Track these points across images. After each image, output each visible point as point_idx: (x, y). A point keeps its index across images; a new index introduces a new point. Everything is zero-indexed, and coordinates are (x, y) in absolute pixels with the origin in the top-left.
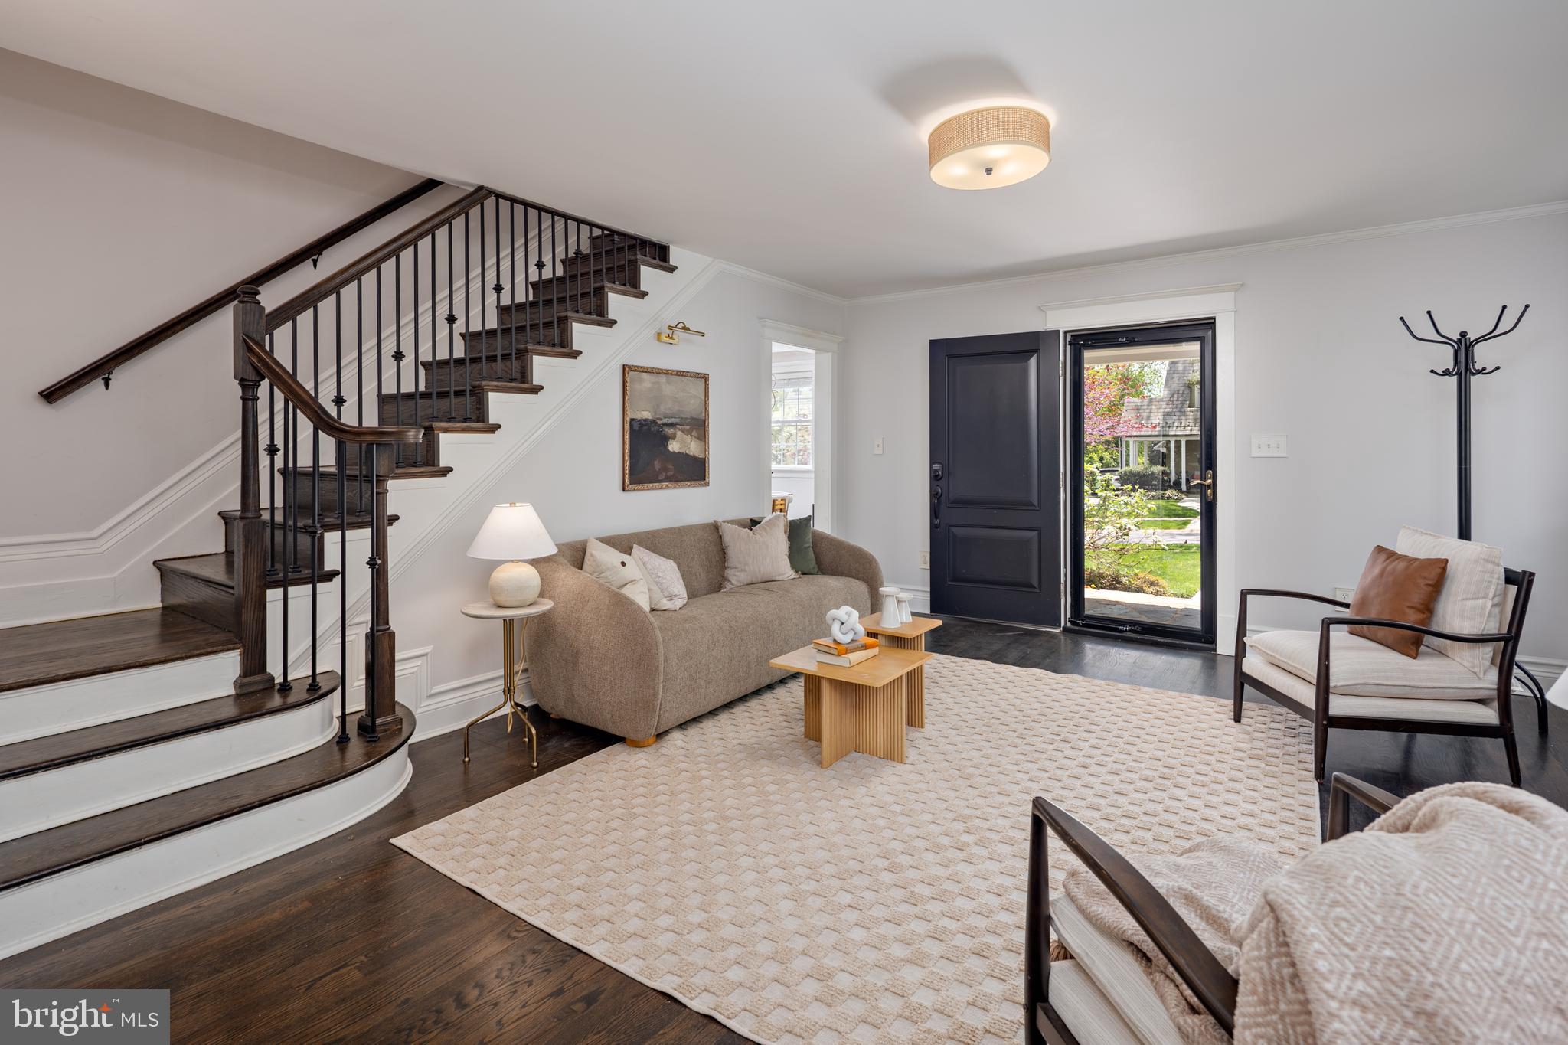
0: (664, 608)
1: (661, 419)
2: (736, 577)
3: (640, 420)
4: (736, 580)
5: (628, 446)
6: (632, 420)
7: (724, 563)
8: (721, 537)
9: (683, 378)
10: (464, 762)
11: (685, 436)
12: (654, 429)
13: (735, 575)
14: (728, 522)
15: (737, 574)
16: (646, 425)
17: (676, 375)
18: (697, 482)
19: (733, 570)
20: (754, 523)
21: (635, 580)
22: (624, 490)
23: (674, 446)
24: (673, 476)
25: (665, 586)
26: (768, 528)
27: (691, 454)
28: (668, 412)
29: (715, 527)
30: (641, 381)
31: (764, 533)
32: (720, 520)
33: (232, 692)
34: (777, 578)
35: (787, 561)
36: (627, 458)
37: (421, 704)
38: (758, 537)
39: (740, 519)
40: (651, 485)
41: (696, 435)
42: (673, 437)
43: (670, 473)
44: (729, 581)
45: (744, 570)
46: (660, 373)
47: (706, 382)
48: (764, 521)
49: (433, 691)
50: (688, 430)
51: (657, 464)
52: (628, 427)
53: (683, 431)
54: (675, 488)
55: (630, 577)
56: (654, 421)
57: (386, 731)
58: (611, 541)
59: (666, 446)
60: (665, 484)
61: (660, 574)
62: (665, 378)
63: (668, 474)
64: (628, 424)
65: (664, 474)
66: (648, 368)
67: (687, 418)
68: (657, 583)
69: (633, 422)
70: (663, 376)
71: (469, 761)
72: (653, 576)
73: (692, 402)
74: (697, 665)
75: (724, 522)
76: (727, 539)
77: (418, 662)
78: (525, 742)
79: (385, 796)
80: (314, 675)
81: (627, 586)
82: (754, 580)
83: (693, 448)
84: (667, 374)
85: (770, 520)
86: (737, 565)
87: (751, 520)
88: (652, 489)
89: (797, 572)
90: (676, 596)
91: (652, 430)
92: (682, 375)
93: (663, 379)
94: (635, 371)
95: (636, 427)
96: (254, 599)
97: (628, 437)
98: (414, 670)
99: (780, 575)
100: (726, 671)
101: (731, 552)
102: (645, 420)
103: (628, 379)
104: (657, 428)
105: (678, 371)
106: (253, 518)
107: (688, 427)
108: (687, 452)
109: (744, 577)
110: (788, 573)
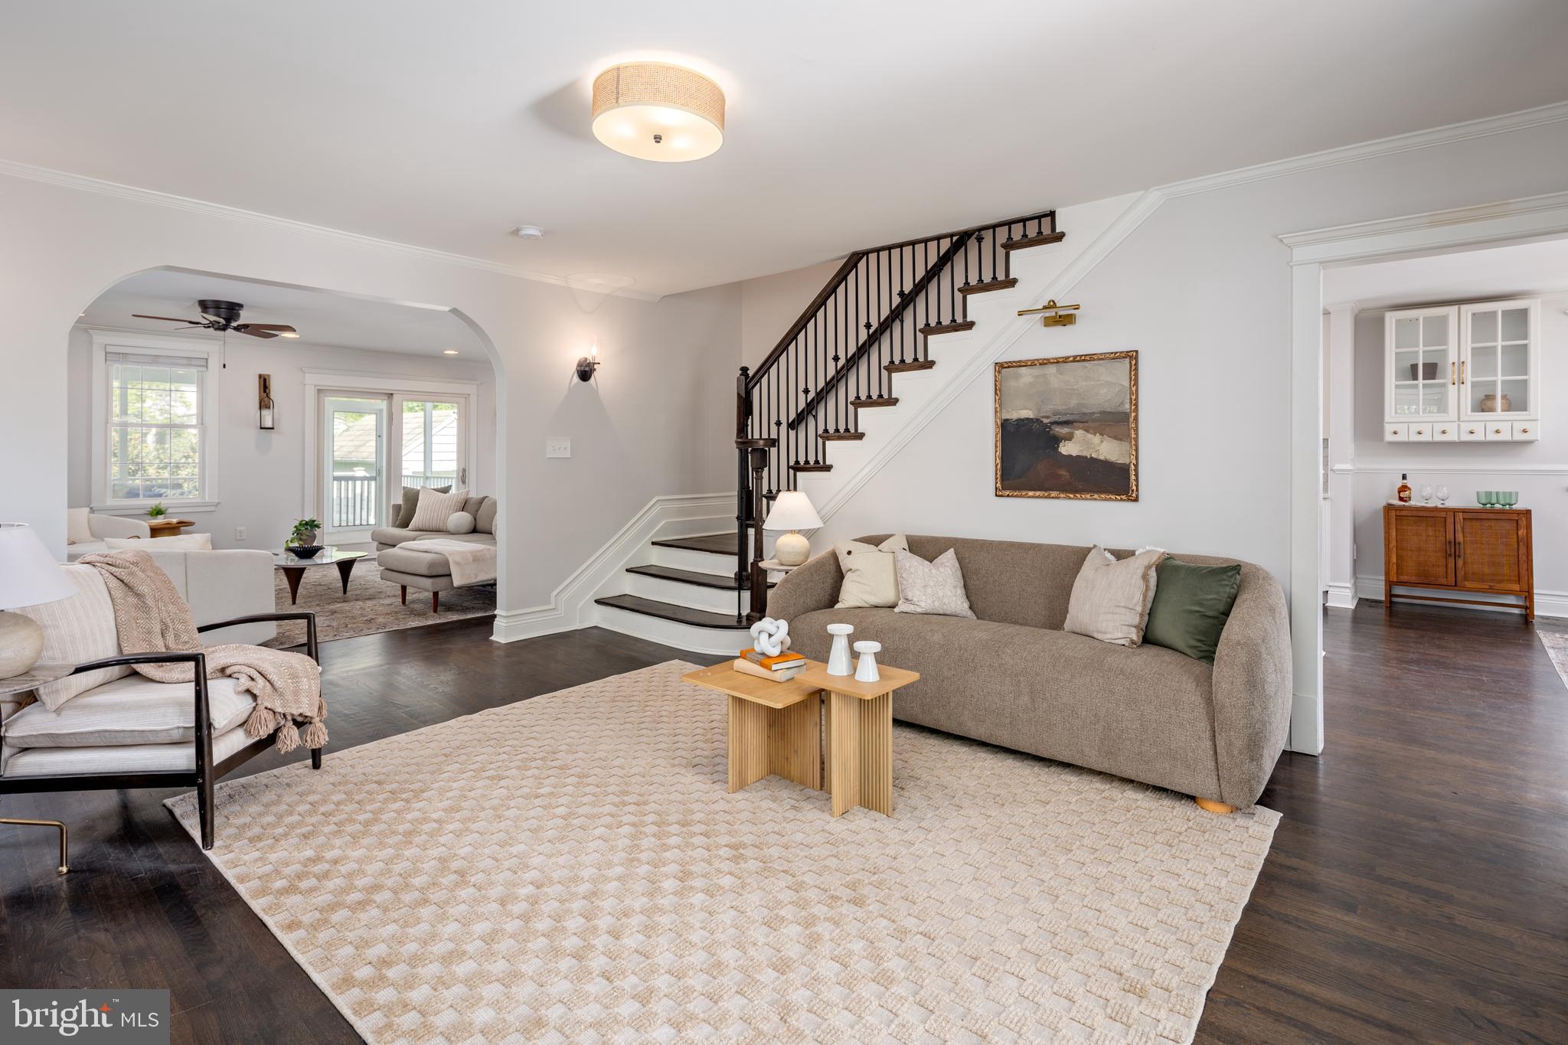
1: (1048, 417)
3: (1016, 420)
6: (1007, 421)
9: (1087, 364)
11: (1090, 436)
16: (1026, 426)
17: (1074, 361)
18: (1115, 495)
22: (997, 495)
23: (1067, 449)
24: (1068, 484)
27: (1102, 458)
28: (1061, 408)
30: (1017, 377)
36: (998, 461)
40: (1033, 493)
41: (1114, 433)
42: (1069, 438)
43: (1066, 481)
46: (1046, 364)
47: (1131, 362)
50: (1096, 428)
51: (1042, 470)
52: (1000, 431)
53: (1087, 430)
54: (1070, 498)
56: (1037, 420)
59: (1056, 449)
60: (1053, 493)
62: (1055, 369)
63: (1060, 482)
64: (1001, 425)
65: (1053, 481)
66: (1026, 361)
67: (1094, 413)
69: (1007, 424)
70: (1053, 365)
73: (1104, 391)
83: (1108, 451)
84: (1058, 362)
88: (1033, 497)
91: (1035, 429)
93: (1052, 369)
94: (1009, 367)
95: (1012, 428)
97: (999, 438)
102: (1026, 420)
103: (1003, 378)
104: (1041, 428)
105: (1075, 357)
107: (1096, 425)
108: (1095, 456)
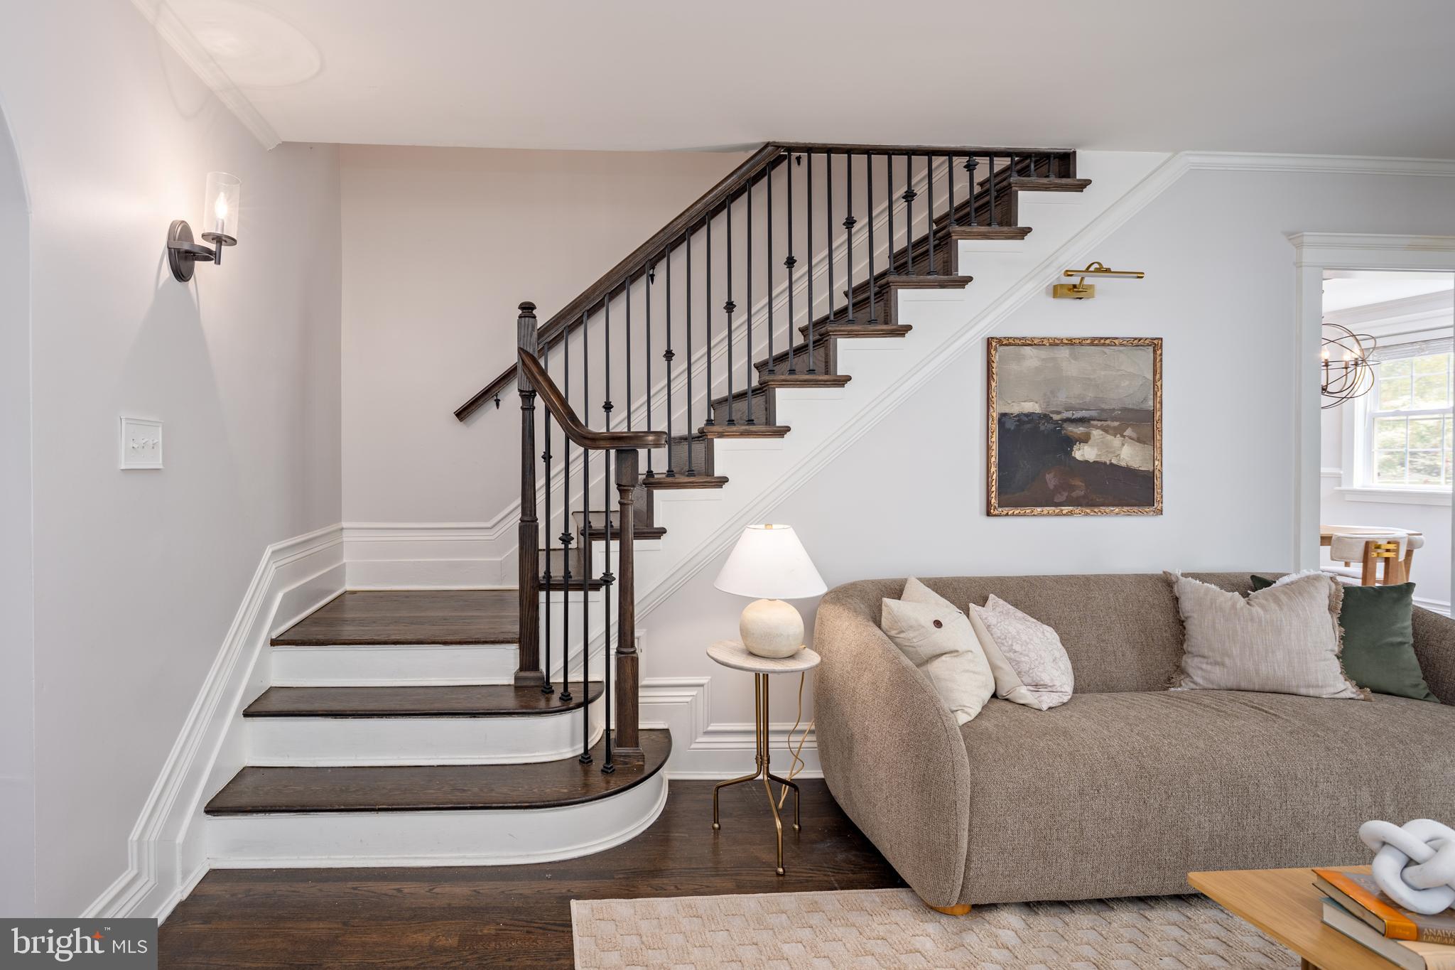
0: (1022, 702)
1: (1059, 413)
2: (1200, 672)
3: (1018, 415)
4: (1204, 678)
5: (995, 453)
6: (1003, 416)
7: (1182, 645)
8: (1177, 599)
9: (1106, 349)
10: (714, 828)
11: (1109, 437)
12: (1044, 427)
13: (1202, 669)
14: (1196, 576)
15: (1204, 666)
16: (1028, 422)
17: (1092, 344)
18: (1135, 509)
19: (1197, 660)
20: (1260, 582)
21: (957, 651)
22: (989, 514)
23: (1084, 453)
24: (1084, 497)
25: (1025, 667)
26: (1283, 598)
27: (1123, 464)
28: (1073, 402)
29: (1167, 582)
30: (1020, 359)
31: (1273, 606)
32: (1178, 572)
33: (512, 682)
34: (1303, 691)
35: (1336, 665)
36: (993, 469)
37: (696, 738)
38: (1257, 610)
39: (1229, 574)
40: (1039, 509)
41: (1134, 435)
42: (1085, 439)
43: (1081, 493)
44: (1189, 675)
45: (1222, 664)
47: (1155, 352)
48: (1279, 583)
49: (710, 728)
50: (1115, 428)
51: (1051, 479)
52: (995, 426)
53: (1106, 430)
54: (1087, 514)
55: (949, 646)
56: (1046, 416)
57: (626, 763)
58: (942, 587)
59: (1069, 453)
60: (1066, 509)
61: (1017, 647)
62: (1067, 351)
63: (1074, 494)
64: (996, 422)
65: (1066, 494)
66: (1032, 339)
67: (1112, 410)
68: (1010, 659)
69: (1004, 419)
70: (1066, 347)
71: (719, 828)
72: (1004, 648)
73: (1125, 383)
74: (1052, 816)
75: (1185, 575)
76: (1187, 605)
77: (693, 692)
78: (794, 829)
79: (609, 838)
80: (586, 682)
81: (943, 658)
82: (1244, 685)
83: (1128, 454)
85: (1292, 583)
86: (1206, 652)
87: (1253, 577)
88: (1040, 515)
89: (1361, 686)
90: (1045, 686)
91: (1042, 428)
92: (1104, 345)
93: (1064, 352)
94: (1010, 344)
95: (1011, 425)
96: (528, 599)
97: (995, 438)
98: (688, 699)
99: (1308, 686)
100: (1126, 842)
101: (1192, 627)
102: (1027, 415)
103: (996, 358)
104: (1050, 426)
106: (528, 521)
107: (1116, 424)
108: (1114, 461)
109: (1219, 676)
110: (1337, 684)
